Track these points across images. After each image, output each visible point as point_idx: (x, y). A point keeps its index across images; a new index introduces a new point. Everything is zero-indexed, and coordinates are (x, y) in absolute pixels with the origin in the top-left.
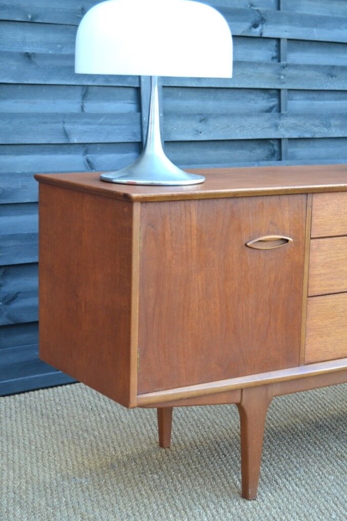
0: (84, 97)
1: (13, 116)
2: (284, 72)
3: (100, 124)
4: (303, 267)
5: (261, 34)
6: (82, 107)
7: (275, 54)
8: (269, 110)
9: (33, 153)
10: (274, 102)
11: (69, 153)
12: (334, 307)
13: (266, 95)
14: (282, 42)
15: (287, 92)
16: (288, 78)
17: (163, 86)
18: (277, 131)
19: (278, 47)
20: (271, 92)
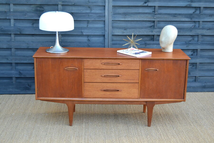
0: (88, 23)
2: (156, 16)
3: (92, 30)
4: (82, 75)
5: (148, 5)
6: (87, 26)
7: (154, 10)
8: (151, 27)
10: (153, 24)
11: (83, 37)
12: (92, 86)
13: (150, 22)
14: (156, 7)
15: (157, 22)
16: (157, 17)
17: (112, 20)
18: (152, 33)
19: (155, 8)
20: (152, 21)
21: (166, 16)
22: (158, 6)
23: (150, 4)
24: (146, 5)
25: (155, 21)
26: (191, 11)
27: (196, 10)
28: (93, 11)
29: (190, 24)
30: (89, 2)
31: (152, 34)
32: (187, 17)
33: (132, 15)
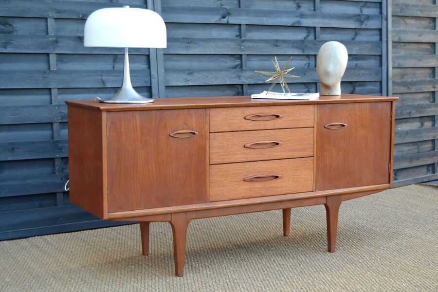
0: (114, 61)
1: (71, 72)
2: (244, 44)
4: (205, 148)
5: (228, 22)
6: (113, 67)
7: (238, 34)
8: (235, 67)
9: (83, 93)
10: (238, 62)
11: (105, 93)
12: (227, 171)
13: (233, 58)
14: (242, 26)
15: (246, 56)
16: (247, 48)
17: (164, 54)
18: (240, 79)
19: (240, 29)
20: (236, 56)
21: (261, 45)
22: (247, 25)
23: (232, 20)
24: (224, 21)
25: (243, 56)
26: (300, 36)
27: (309, 32)
29: (301, 60)
31: (239, 83)
32: (297, 47)
33: (201, 43)
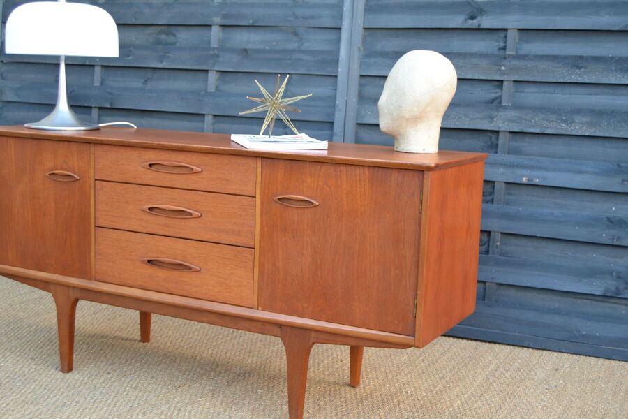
8: (491, 102)
13: (487, 87)
15: (512, 84)
16: (511, 69)
17: (361, 76)
19: (506, 37)
20: (492, 83)
21: (543, 65)
23: (486, 22)
24: (473, 24)
25: (505, 84)
28: (306, 46)
30: (296, 17)
31: (489, 129)
